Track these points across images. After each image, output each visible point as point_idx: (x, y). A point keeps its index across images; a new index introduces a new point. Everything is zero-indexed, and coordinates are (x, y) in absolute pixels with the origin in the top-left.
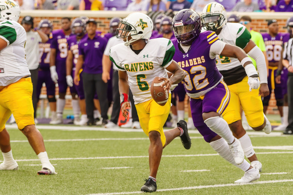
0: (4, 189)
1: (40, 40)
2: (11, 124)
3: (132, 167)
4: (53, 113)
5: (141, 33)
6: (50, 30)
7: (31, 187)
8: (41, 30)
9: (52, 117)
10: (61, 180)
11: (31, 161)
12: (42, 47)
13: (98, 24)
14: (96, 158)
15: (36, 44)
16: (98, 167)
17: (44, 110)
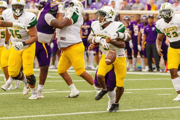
3: (172, 94)
4: (131, 65)
5: (111, 17)
6: (129, 21)
8: (124, 21)
9: (130, 67)
13: (155, 18)
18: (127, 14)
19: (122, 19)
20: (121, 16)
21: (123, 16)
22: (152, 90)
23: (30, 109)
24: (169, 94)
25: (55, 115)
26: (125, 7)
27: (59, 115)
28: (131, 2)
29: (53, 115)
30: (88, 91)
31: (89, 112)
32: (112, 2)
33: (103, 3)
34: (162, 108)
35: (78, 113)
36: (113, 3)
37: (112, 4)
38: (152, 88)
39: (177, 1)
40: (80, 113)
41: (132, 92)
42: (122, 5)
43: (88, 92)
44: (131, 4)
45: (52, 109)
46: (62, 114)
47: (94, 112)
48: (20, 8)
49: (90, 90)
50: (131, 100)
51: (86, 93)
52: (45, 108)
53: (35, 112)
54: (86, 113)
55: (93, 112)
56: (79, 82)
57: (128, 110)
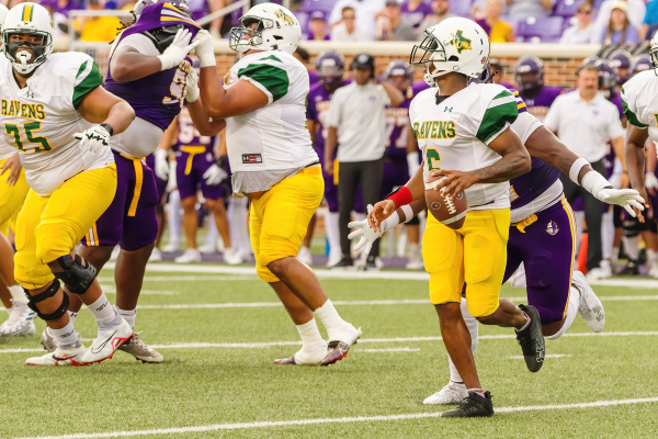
0: (315, 397)
1: (388, 101)
2: (330, 268)
3: (569, 356)
4: (413, 247)
5: (454, 58)
6: (408, 82)
7: (369, 394)
8: (391, 80)
9: (411, 255)
10: (429, 380)
11: (370, 343)
12: (392, 115)
13: (505, 71)
14: (497, 337)
15: (380, 110)
16: (501, 355)
17: (396, 240)
18: (399, 57)
19: (381, 73)
20: (377, 62)
21: (387, 65)
22: (492, 340)
23: (37, 410)
24: (557, 356)
25: (129, 433)
26: (394, 30)
27: (144, 433)
28: (417, 11)
29: (124, 433)
30: (253, 345)
31: (256, 424)
32: (346, 9)
33: (310, 13)
34: (529, 408)
35: (216, 427)
36: (348, 13)
37: (344, 18)
38: (494, 334)
39: (587, 8)
40: (222, 426)
41: (418, 349)
42: (383, 22)
43: (253, 349)
44: (416, 18)
45: (118, 410)
46: (154, 432)
47: (276, 423)
48: (34, 45)
49: (261, 341)
50: (414, 379)
51: (247, 350)
52: (91, 408)
53: (54, 423)
54: (246, 425)
55: (271, 424)
56: (219, 310)
57: (403, 416)
